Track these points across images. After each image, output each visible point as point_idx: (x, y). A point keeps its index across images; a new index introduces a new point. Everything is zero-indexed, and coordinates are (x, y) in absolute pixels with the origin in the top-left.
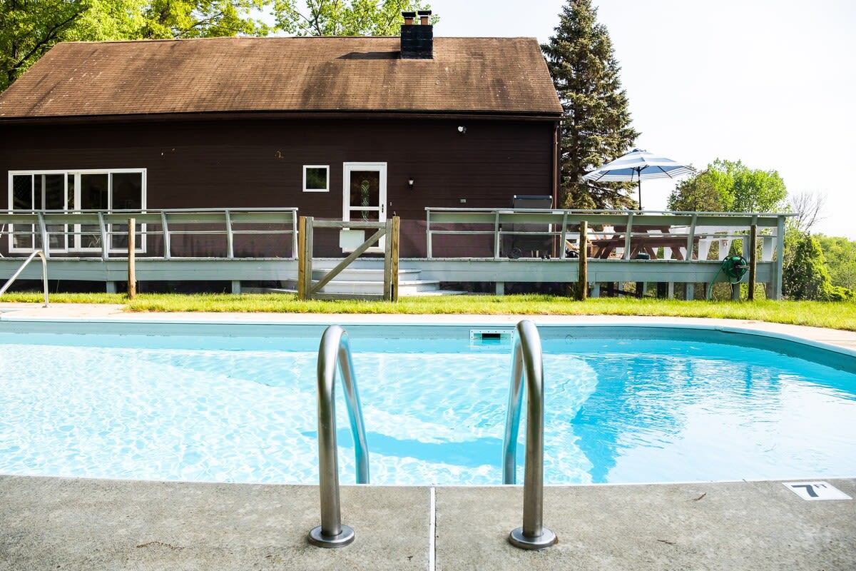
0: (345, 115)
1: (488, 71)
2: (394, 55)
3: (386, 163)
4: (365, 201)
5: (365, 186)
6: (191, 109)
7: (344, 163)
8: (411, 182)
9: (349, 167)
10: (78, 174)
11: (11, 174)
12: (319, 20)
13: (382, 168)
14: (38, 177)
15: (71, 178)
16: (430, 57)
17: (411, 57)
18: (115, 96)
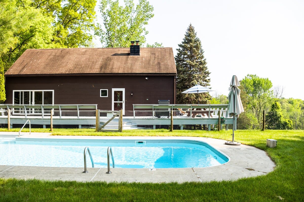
1: (156, 59)
2: (128, 54)
3: (124, 89)
4: (119, 100)
5: (118, 96)
6: (67, 73)
7: (112, 89)
8: (132, 94)
9: (114, 90)
10: (34, 91)
11: (14, 91)
12: (109, 33)
13: (123, 90)
14: (22, 92)
15: (32, 92)
16: (139, 55)
17: (133, 55)
18: (44, 68)
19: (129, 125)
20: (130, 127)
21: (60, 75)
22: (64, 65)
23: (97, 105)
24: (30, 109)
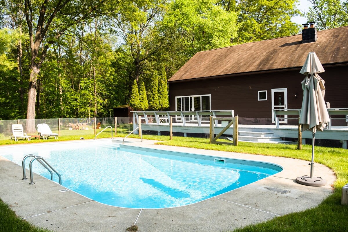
0: (270, 71)
1: (336, 43)
2: (300, 42)
3: (287, 88)
4: (280, 104)
5: (279, 98)
6: (222, 74)
7: (272, 89)
8: (296, 96)
9: (273, 91)
10: (193, 97)
11: (176, 97)
13: (285, 90)
14: (183, 98)
15: (191, 98)
16: (314, 41)
17: (307, 42)
18: (203, 71)
19: (267, 137)
20: (269, 140)
21: (215, 77)
22: (223, 65)
23: (234, 110)
24: (190, 116)
